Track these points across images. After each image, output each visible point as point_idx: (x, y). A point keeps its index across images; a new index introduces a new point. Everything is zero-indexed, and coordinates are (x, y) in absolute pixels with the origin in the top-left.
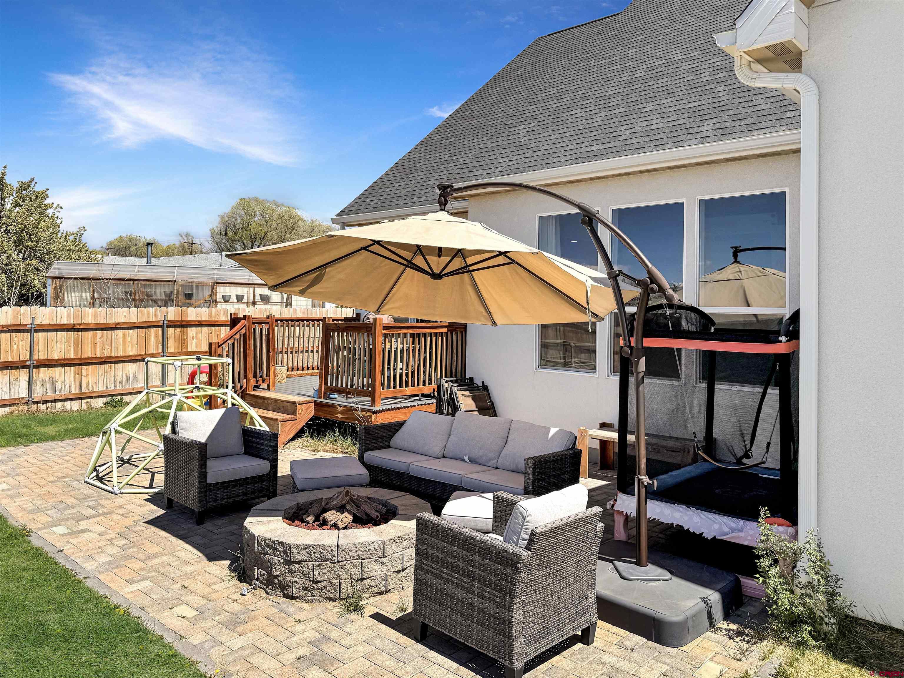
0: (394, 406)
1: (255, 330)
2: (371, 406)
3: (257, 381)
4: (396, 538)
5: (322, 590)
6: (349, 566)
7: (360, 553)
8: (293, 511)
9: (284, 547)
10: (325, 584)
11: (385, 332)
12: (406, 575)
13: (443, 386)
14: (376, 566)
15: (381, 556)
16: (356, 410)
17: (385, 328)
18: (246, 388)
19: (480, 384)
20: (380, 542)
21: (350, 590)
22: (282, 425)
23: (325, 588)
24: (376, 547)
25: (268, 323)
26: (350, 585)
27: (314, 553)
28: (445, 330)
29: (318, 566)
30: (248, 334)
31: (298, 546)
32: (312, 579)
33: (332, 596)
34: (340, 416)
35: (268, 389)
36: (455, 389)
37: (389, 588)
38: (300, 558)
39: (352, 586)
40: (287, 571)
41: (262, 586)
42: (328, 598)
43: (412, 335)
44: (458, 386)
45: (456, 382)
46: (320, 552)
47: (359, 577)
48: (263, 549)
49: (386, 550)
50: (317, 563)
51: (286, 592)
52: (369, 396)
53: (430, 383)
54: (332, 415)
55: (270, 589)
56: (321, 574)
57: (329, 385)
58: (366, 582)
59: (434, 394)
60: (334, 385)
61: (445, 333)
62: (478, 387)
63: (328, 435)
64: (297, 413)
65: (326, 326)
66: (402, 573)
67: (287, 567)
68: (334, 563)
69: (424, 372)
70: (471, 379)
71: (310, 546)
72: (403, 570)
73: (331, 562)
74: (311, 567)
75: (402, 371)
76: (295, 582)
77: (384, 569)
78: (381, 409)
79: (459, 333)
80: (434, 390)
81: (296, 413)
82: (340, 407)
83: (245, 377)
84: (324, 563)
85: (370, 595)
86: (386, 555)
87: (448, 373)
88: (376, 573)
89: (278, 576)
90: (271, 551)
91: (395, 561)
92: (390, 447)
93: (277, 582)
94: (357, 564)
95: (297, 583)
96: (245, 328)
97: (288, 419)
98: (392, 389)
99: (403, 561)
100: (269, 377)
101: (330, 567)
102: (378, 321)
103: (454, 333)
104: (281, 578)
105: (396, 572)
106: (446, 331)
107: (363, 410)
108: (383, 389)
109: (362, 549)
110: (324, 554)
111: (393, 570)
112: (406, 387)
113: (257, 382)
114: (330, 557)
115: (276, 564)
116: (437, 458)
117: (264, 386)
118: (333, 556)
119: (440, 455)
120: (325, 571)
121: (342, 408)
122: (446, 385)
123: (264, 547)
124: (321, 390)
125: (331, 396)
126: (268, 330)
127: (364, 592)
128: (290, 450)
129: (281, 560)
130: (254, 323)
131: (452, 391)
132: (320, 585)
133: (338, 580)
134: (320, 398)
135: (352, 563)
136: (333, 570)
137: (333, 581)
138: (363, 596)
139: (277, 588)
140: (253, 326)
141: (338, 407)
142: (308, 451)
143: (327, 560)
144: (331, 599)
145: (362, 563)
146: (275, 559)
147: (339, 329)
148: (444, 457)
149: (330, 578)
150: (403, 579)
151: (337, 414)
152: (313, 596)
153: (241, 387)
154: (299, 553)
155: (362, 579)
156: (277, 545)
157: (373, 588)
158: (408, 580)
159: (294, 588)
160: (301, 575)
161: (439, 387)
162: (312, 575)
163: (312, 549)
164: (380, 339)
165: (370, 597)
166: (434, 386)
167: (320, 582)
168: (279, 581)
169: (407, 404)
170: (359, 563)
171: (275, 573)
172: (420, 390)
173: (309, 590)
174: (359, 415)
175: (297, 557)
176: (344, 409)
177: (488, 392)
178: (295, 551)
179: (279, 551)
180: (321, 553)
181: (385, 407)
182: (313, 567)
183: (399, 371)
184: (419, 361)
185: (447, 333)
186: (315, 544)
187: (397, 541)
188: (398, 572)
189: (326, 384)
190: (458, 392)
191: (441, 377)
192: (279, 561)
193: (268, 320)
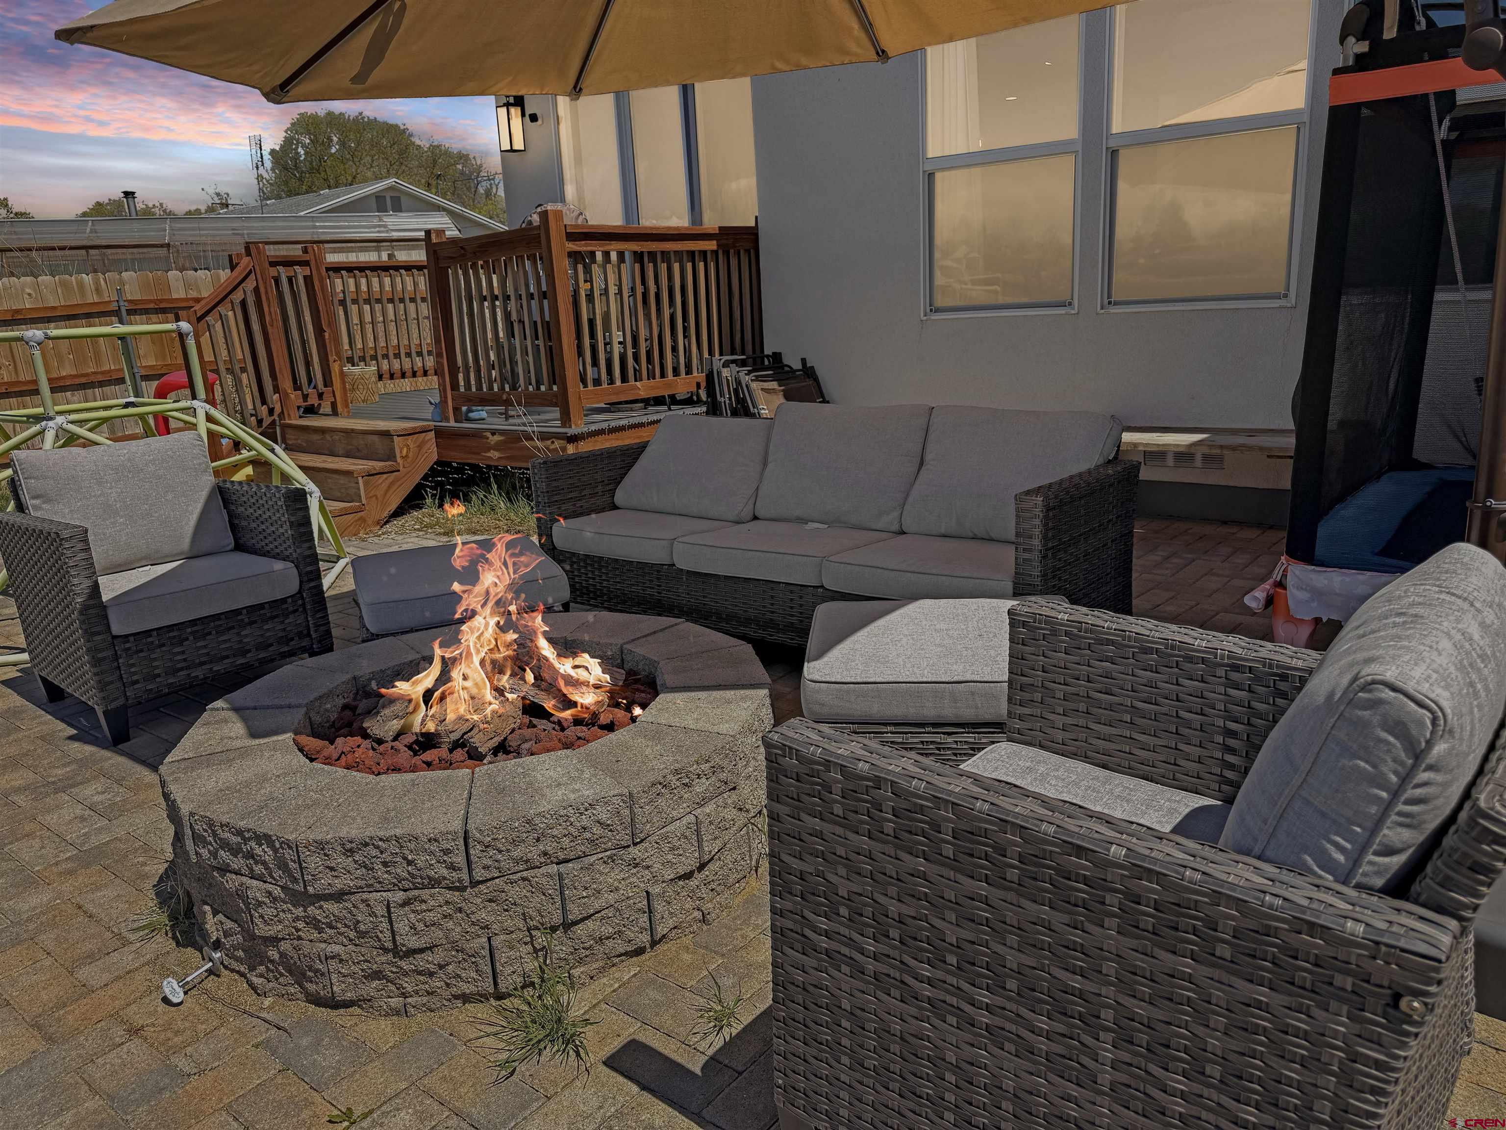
0: (613, 424)
1: (277, 280)
2: (563, 425)
3: (305, 397)
4: (670, 777)
5: (431, 974)
6: (515, 892)
7: (549, 846)
8: (340, 702)
9: (276, 851)
10: (439, 956)
11: (572, 246)
12: (711, 878)
13: (719, 373)
14: (614, 876)
15: (626, 840)
16: (529, 438)
17: (572, 237)
18: (282, 412)
19: (797, 365)
20: (617, 800)
21: (531, 965)
22: (366, 484)
23: (441, 967)
24: (603, 817)
25: (306, 263)
26: (529, 948)
27: (385, 864)
28: (711, 245)
29: (406, 903)
30: (262, 290)
31: (321, 846)
32: (389, 945)
33: (468, 988)
34: (494, 454)
35: (335, 413)
36: (745, 379)
37: (661, 930)
38: (338, 884)
39: (536, 951)
40: (300, 925)
41: (235, 965)
42: (456, 997)
43: (638, 257)
44: (749, 373)
45: (743, 363)
46: (405, 858)
47: (557, 919)
48: (214, 854)
49: (639, 819)
50: (400, 896)
51: (312, 987)
52: (556, 405)
53: (689, 372)
54: (478, 454)
55: (261, 976)
56: (420, 926)
57: (462, 389)
58: (580, 930)
59: (698, 395)
60: (474, 389)
61: (712, 251)
62: (793, 371)
63: (474, 497)
64: (398, 456)
65: (435, 252)
66: (699, 877)
67: (300, 912)
68: (462, 889)
69: (674, 349)
70: (777, 357)
71: (366, 845)
72: (702, 867)
73: (450, 889)
74: (381, 910)
75: (625, 348)
76: (333, 958)
77: (640, 879)
78: (585, 429)
79: (742, 252)
80: (698, 385)
81: (395, 457)
82: (493, 434)
83: (276, 389)
84: (425, 894)
85: (600, 964)
86: (642, 836)
87: (727, 347)
88: (612, 898)
89: (275, 940)
90: (237, 863)
91: (672, 849)
92: (615, 507)
93: (276, 957)
94: (544, 881)
95: (341, 961)
96: (253, 276)
97: (378, 470)
98: (605, 386)
99: (700, 841)
100: (332, 385)
101: (447, 903)
102: (551, 217)
103: (732, 251)
104: (285, 946)
105: (680, 878)
106: (715, 248)
107: (544, 437)
108: (586, 386)
109: (555, 832)
110: (420, 864)
111: (669, 874)
112: (636, 381)
113: (305, 400)
114: (445, 872)
115: (260, 904)
116: (738, 523)
117: (326, 408)
118: (452, 867)
119: (747, 513)
120: (430, 916)
121: (497, 438)
122: (726, 373)
123: (217, 851)
124: (446, 402)
125: (471, 415)
126: (308, 280)
127: (581, 961)
128: (393, 536)
129: (277, 891)
130: (273, 264)
131: (739, 383)
132: (421, 962)
133: (485, 940)
134: (447, 420)
135: (524, 879)
136: (460, 910)
137: (467, 946)
138: (576, 972)
139: (282, 975)
140: (273, 272)
141: (488, 434)
142: (433, 536)
143: (434, 883)
144: (465, 998)
145: (560, 876)
146: (256, 889)
147: (464, 255)
148: (755, 518)
149: (456, 934)
150: (704, 892)
151: (489, 451)
152: (404, 995)
153: (271, 411)
154: (332, 869)
155: (567, 926)
156: (253, 844)
157: (609, 943)
158: (719, 889)
159: (334, 977)
160: (352, 934)
161: (710, 377)
162: (388, 934)
163: (374, 852)
164: (562, 264)
165: (602, 970)
166: (698, 376)
167: (421, 951)
168: (282, 955)
169: (644, 419)
170: (549, 876)
171: (262, 929)
172: (669, 385)
173: (384, 977)
174: (536, 448)
175: (324, 883)
176: (501, 438)
177: (816, 380)
178: (314, 862)
179: (264, 863)
180: (410, 863)
181: (593, 428)
182: (388, 907)
183: (617, 349)
184: (661, 326)
185: (715, 253)
186: (381, 834)
187: (675, 783)
188: (688, 876)
189: (455, 386)
190: (754, 385)
191: (711, 353)
192: (270, 893)
193: (306, 257)
